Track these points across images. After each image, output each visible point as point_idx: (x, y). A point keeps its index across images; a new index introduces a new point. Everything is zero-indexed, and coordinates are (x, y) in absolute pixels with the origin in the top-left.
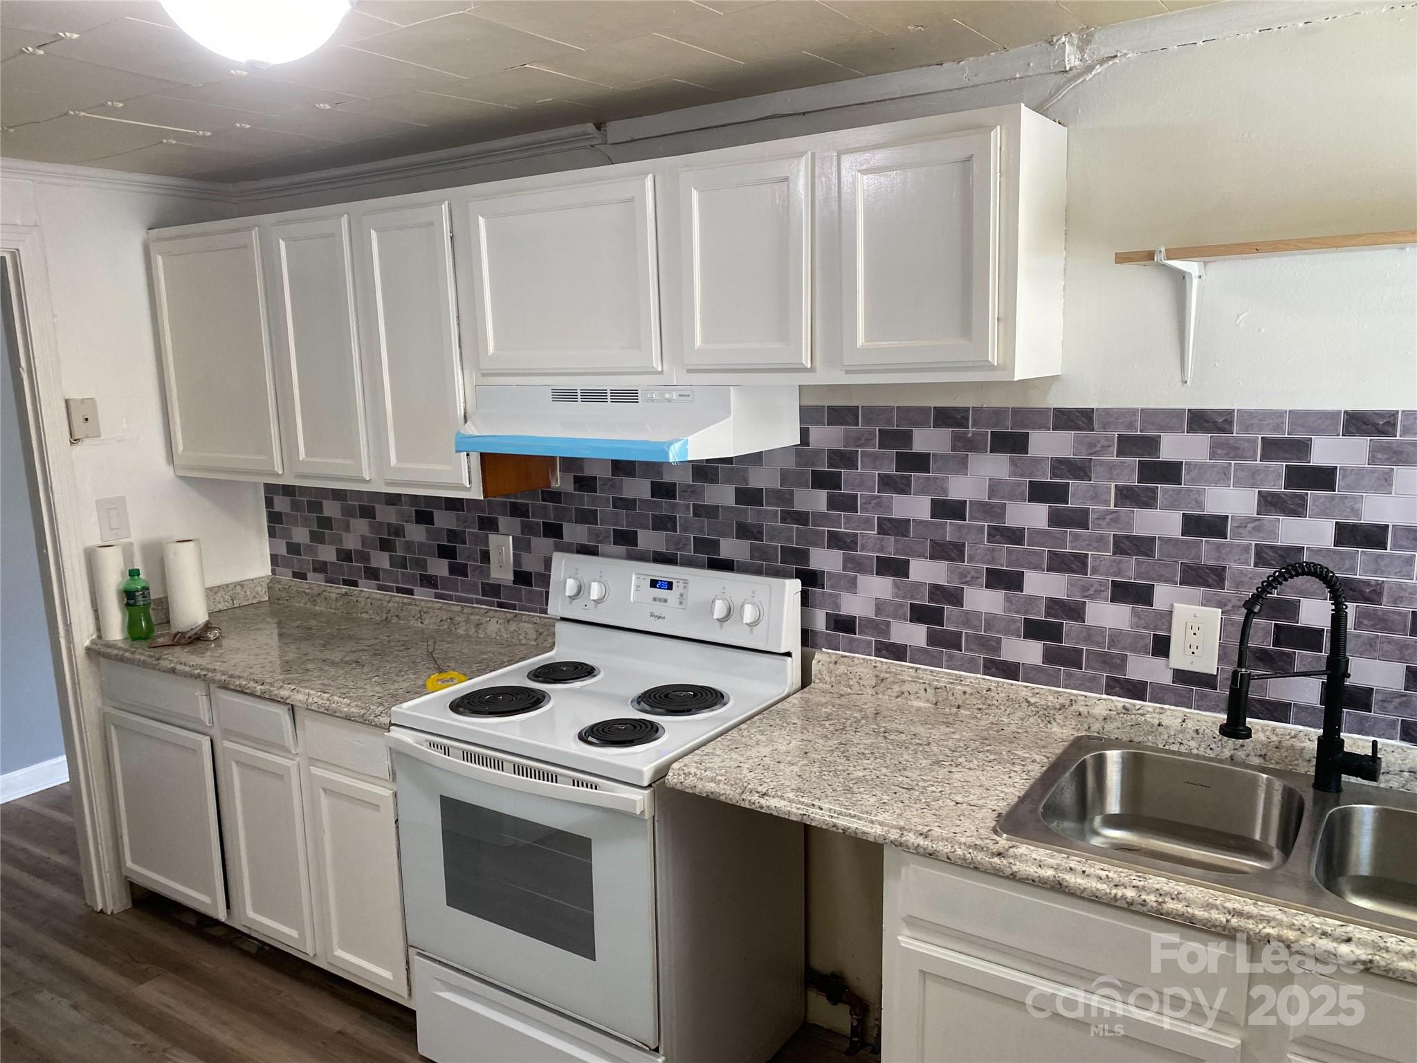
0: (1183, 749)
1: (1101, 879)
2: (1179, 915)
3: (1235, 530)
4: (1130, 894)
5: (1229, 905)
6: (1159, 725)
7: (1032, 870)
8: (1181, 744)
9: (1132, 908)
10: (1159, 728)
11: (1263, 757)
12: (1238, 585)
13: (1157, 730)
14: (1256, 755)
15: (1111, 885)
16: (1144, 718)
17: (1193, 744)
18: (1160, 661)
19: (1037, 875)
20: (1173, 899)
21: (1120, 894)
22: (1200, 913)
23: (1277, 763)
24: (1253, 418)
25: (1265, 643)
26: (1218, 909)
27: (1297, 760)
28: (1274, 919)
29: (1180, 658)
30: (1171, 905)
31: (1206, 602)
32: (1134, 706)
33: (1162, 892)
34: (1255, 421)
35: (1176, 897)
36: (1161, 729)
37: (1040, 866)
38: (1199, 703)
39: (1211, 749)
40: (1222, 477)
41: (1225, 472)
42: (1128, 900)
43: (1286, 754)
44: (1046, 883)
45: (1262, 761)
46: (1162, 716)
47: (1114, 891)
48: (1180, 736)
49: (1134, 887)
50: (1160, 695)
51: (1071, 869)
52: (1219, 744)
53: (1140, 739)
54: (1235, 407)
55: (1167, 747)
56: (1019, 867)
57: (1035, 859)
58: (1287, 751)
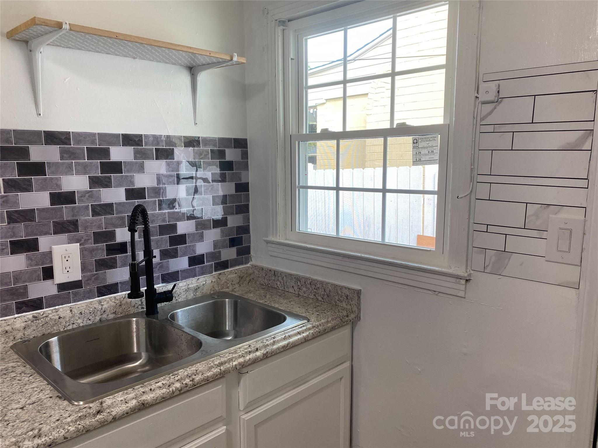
0: (75, 326)
1: (161, 387)
2: (202, 381)
3: (80, 198)
4: (178, 385)
5: (216, 363)
6: (59, 318)
7: (124, 408)
8: (73, 323)
9: (182, 392)
10: (59, 320)
11: (115, 313)
12: (85, 228)
13: (59, 321)
14: (111, 314)
15: (167, 387)
16: (49, 318)
17: (80, 321)
18: (49, 282)
19: (129, 408)
20: (195, 375)
21: (174, 389)
22: (209, 374)
23: (121, 313)
24: (81, 137)
25: (103, 256)
26: (214, 367)
27: (129, 308)
28: (233, 358)
29: (60, 277)
30: (198, 378)
31: (71, 241)
32: (39, 313)
33: (190, 375)
34: (82, 138)
35: (196, 373)
36: (61, 320)
37: (126, 402)
38: (75, 299)
39: (90, 320)
40: (69, 170)
41: (70, 166)
42: (179, 389)
43: (124, 307)
44: (135, 410)
45: (114, 315)
46: (58, 313)
47: (171, 389)
48: (72, 319)
49: (177, 381)
50: (53, 301)
51: (144, 392)
52: (93, 315)
53: (49, 331)
54: (71, 130)
55: (66, 329)
56: (117, 411)
57: (122, 400)
58: (124, 305)
